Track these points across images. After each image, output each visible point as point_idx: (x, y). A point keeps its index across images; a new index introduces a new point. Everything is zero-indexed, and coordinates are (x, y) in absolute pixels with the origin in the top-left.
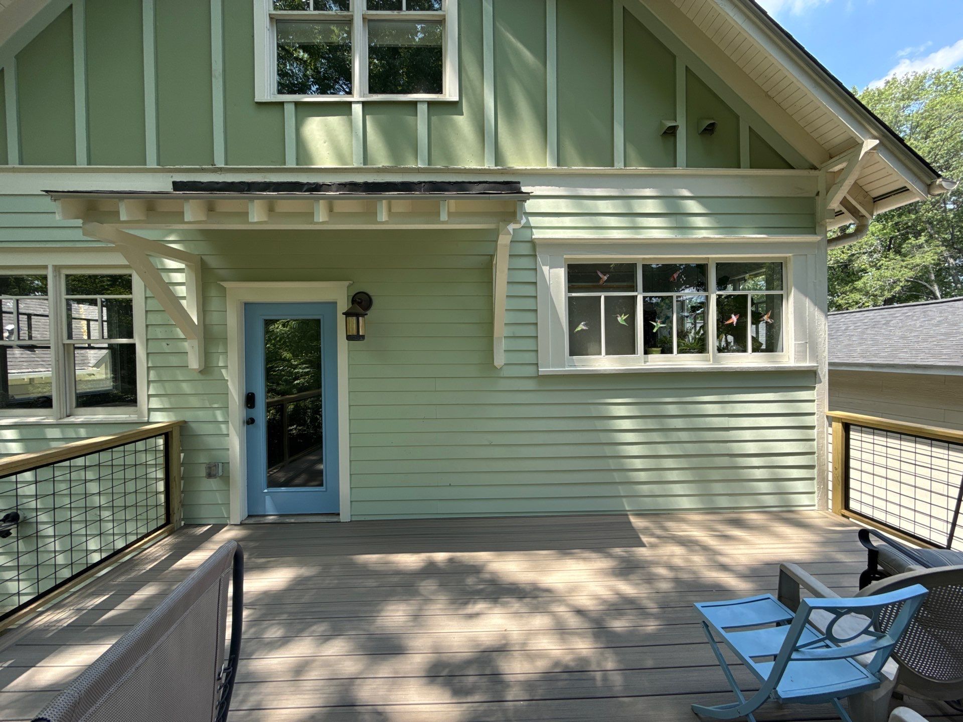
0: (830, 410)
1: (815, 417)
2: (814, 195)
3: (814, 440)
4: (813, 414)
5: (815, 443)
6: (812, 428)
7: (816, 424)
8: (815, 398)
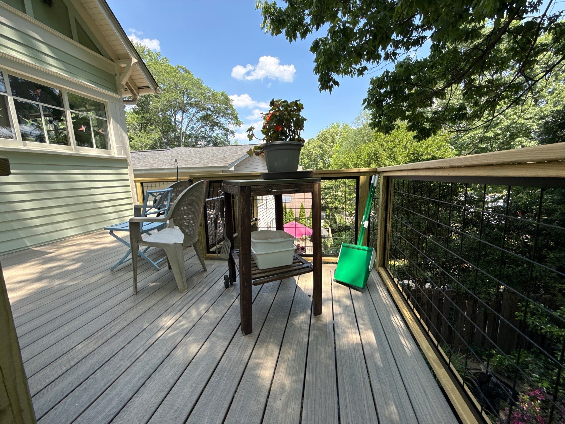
0: (135, 178)
1: (129, 181)
2: (114, 74)
3: (130, 192)
4: (128, 180)
5: (131, 193)
6: (129, 186)
7: (130, 184)
8: (128, 172)
